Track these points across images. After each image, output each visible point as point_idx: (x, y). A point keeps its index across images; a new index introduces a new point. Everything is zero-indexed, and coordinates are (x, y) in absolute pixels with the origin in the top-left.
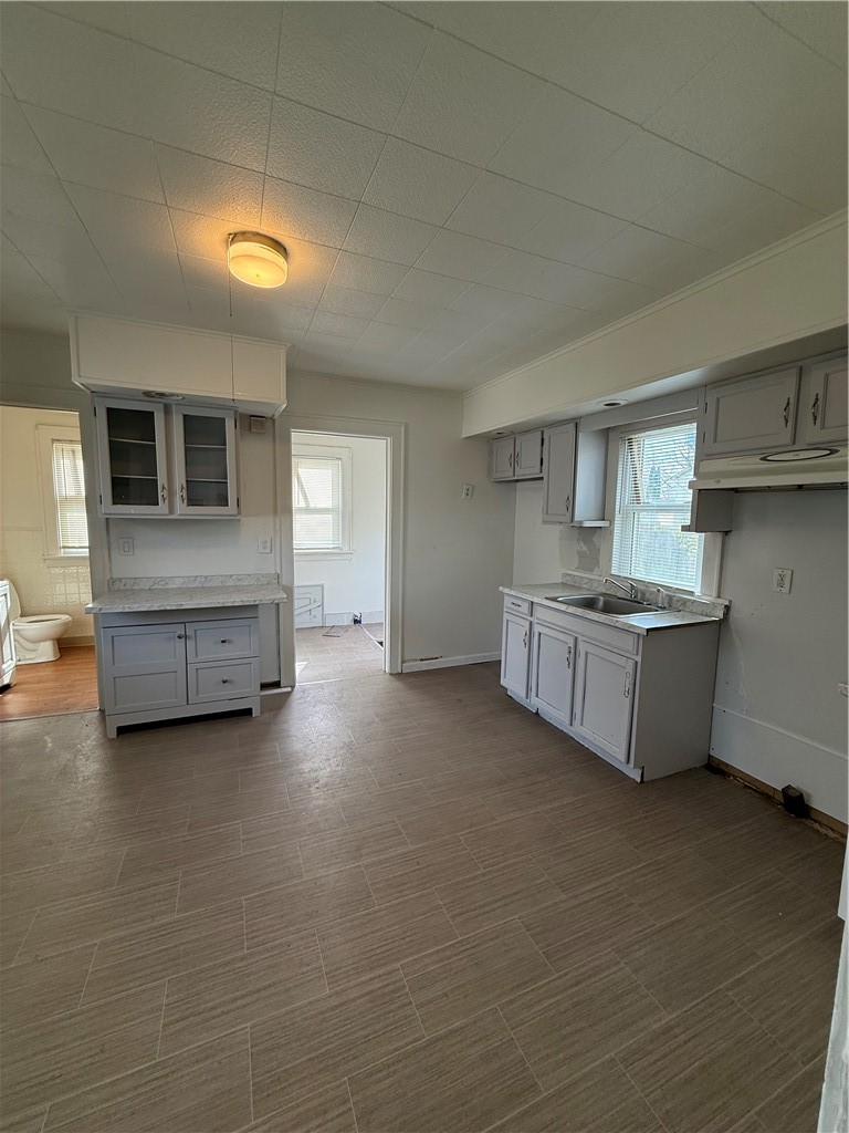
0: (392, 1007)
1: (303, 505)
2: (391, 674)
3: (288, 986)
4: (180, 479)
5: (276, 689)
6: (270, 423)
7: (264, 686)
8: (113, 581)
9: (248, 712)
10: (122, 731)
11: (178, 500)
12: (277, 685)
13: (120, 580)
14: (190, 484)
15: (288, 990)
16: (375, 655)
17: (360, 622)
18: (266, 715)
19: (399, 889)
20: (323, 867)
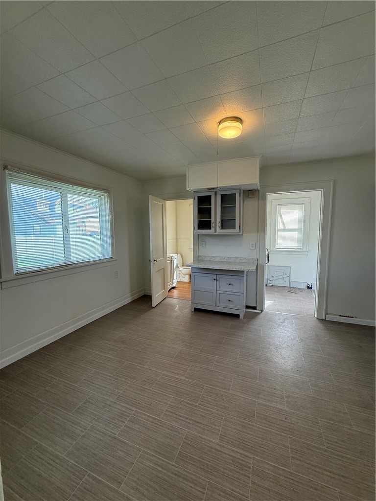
0: (240, 471)
1: (282, 227)
2: (317, 319)
3: (205, 428)
4: (219, 219)
5: (254, 309)
6: (257, 192)
7: (247, 307)
8: (199, 256)
9: (238, 316)
10: (196, 310)
11: (218, 227)
12: (255, 308)
13: (201, 256)
14: (222, 221)
15: (204, 429)
16: (310, 306)
17: (311, 288)
18: (245, 320)
19: (269, 423)
20: (240, 392)
